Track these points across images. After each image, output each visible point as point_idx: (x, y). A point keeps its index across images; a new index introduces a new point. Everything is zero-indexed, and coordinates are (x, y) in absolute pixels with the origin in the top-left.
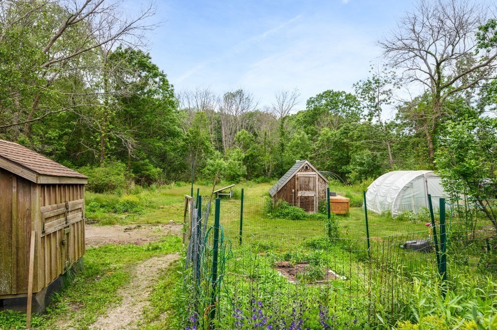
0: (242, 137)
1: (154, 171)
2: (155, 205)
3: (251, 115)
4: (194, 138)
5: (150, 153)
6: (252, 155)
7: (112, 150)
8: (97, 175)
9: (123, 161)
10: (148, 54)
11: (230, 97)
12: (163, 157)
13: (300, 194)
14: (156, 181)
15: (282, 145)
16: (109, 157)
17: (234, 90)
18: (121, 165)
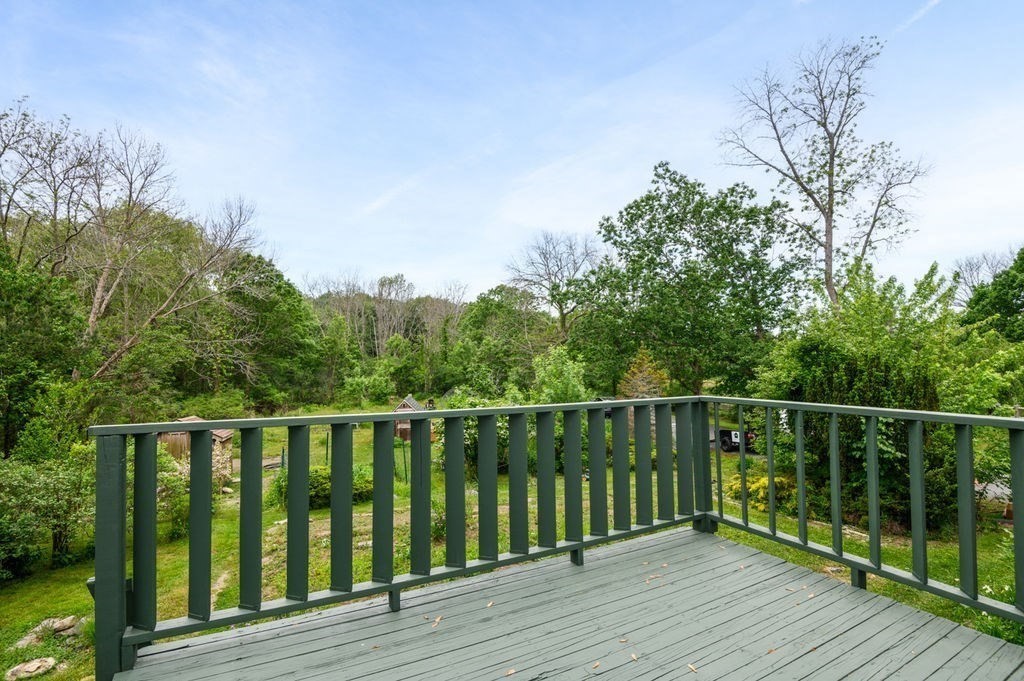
0: (395, 343)
1: (278, 396)
2: (276, 438)
3: (419, 300)
4: (331, 348)
5: (273, 374)
6: (405, 367)
7: (229, 377)
8: (214, 408)
9: (241, 388)
10: (271, 261)
11: (385, 283)
12: (290, 379)
13: (399, 427)
14: (280, 407)
15: (445, 353)
16: (226, 386)
17: (391, 275)
18: (239, 393)
